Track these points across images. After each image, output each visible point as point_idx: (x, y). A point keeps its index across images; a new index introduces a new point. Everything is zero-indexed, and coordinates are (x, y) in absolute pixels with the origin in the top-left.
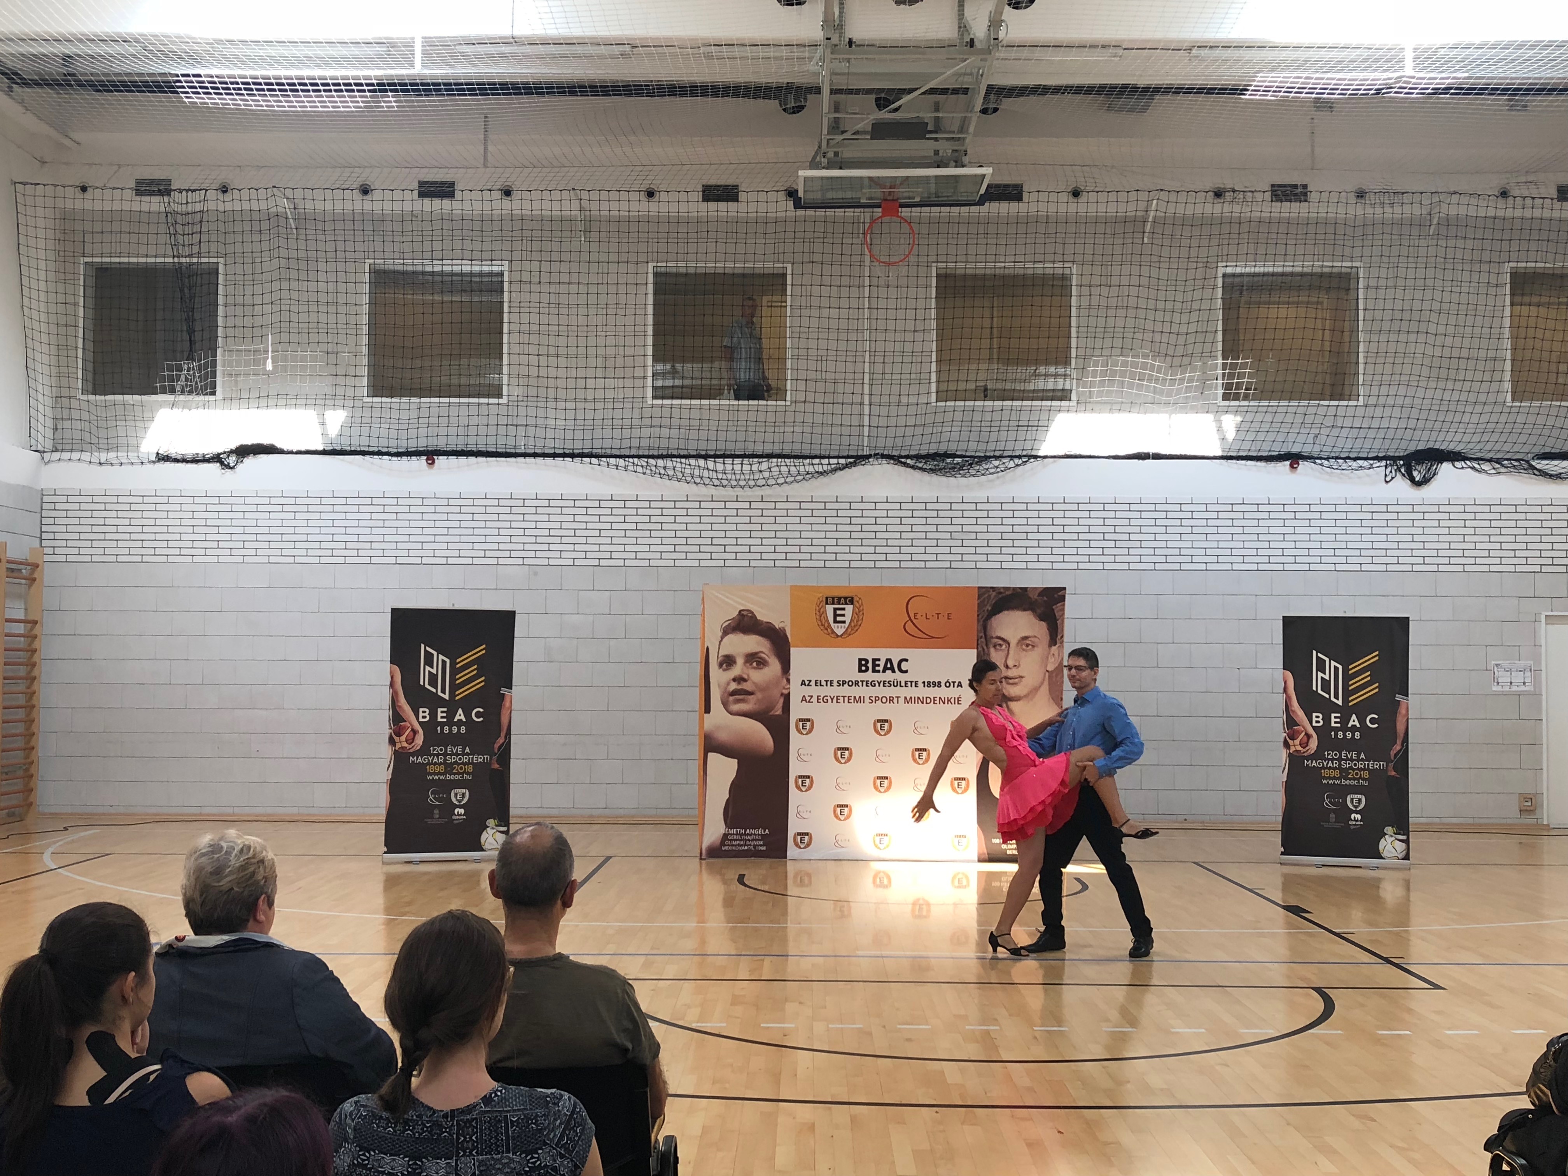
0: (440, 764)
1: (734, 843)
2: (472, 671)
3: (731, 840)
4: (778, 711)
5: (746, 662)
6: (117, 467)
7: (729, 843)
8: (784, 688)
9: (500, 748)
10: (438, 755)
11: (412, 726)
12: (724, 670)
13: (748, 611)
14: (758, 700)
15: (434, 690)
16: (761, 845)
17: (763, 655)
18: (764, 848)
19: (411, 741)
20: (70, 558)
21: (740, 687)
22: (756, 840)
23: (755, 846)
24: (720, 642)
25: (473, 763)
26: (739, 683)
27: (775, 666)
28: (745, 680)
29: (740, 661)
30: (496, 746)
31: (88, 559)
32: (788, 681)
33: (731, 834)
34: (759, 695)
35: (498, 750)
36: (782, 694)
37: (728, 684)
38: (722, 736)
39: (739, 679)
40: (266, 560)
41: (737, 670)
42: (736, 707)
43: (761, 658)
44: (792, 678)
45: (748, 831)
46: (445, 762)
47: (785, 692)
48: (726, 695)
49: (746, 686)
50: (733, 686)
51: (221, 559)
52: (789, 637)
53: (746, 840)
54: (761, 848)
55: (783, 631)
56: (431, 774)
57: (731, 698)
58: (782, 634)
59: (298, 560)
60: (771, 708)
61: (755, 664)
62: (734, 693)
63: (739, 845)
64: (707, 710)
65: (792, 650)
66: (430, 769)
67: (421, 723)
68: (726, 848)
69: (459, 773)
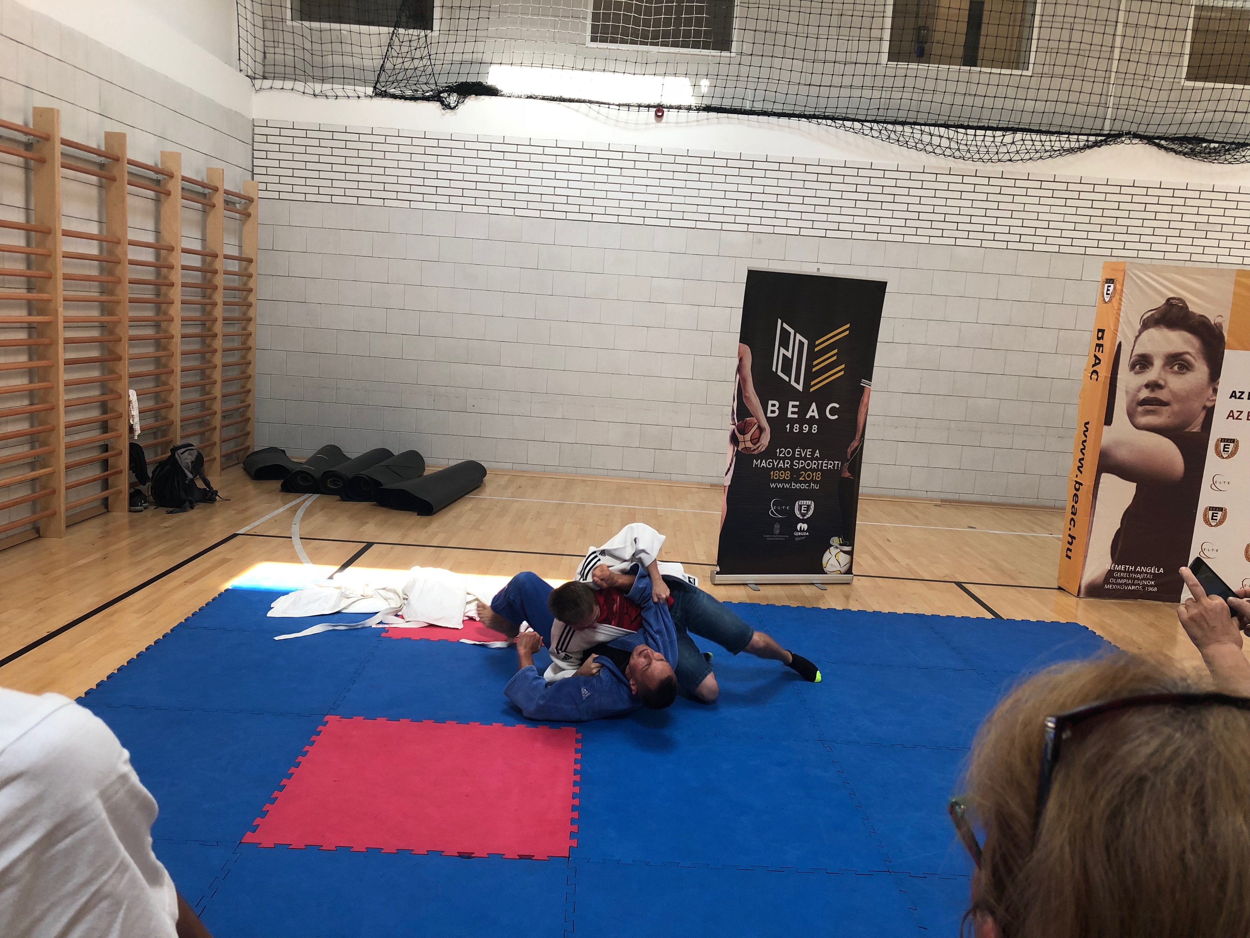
0: (786, 470)
1: (1119, 581)
2: (832, 356)
3: (1117, 578)
4: (1196, 428)
5: (1165, 365)
6: (332, 101)
7: (1114, 581)
8: (1208, 400)
9: (853, 452)
10: (784, 459)
11: (758, 421)
12: (1137, 373)
13: (1179, 299)
14: (1173, 413)
15: (787, 379)
16: (1151, 586)
17: (1188, 357)
18: (1156, 589)
19: (755, 440)
20: (283, 196)
21: (1152, 395)
22: (1148, 579)
23: (1144, 586)
24: (1137, 337)
25: (822, 470)
26: (1153, 390)
27: (1201, 370)
28: (1160, 387)
29: (1158, 363)
30: (849, 451)
31: (302, 197)
32: (1215, 391)
33: (1118, 571)
34: (1176, 407)
35: (851, 456)
36: (1205, 407)
37: (1139, 390)
38: (1122, 454)
39: (1153, 386)
40: (484, 210)
41: (1152, 375)
42: (1144, 420)
43: (1186, 361)
44: (1220, 388)
45: (1138, 569)
46: (791, 468)
47: (1209, 404)
48: (1134, 404)
49: (1162, 395)
50: (1145, 394)
51: (440, 207)
52: (1225, 335)
53: (1135, 579)
54: (1151, 589)
55: (1219, 327)
56: (774, 481)
57: (1140, 409)
58: (1217, 331)
59: (518, 212)
60: (1188, 424)
61: (1176, 368)
62: (1145, 402)
63: (1126, 584)
64: (1108, 421)
65: (1227, 352)
66: (774, 475)
67: (769, 419)
68: (1109, 587)
69: (805, 482)
